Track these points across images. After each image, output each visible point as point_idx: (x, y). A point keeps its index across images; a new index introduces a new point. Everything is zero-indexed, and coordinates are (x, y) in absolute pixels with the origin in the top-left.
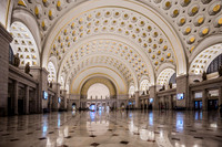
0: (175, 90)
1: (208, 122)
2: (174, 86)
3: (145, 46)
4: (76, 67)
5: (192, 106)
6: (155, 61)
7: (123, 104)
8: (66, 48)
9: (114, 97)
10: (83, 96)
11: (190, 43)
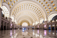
0: (44, 24)
1: (52, 32)
2: (44, 23)
3: (37, 13)
4: (19, 18)
5: (48, 28)
6: (39, 17)
7: (31, 28)
8: (16, 13)
9: (29, 26)
10: (21, 26)
11: (48, 13)
